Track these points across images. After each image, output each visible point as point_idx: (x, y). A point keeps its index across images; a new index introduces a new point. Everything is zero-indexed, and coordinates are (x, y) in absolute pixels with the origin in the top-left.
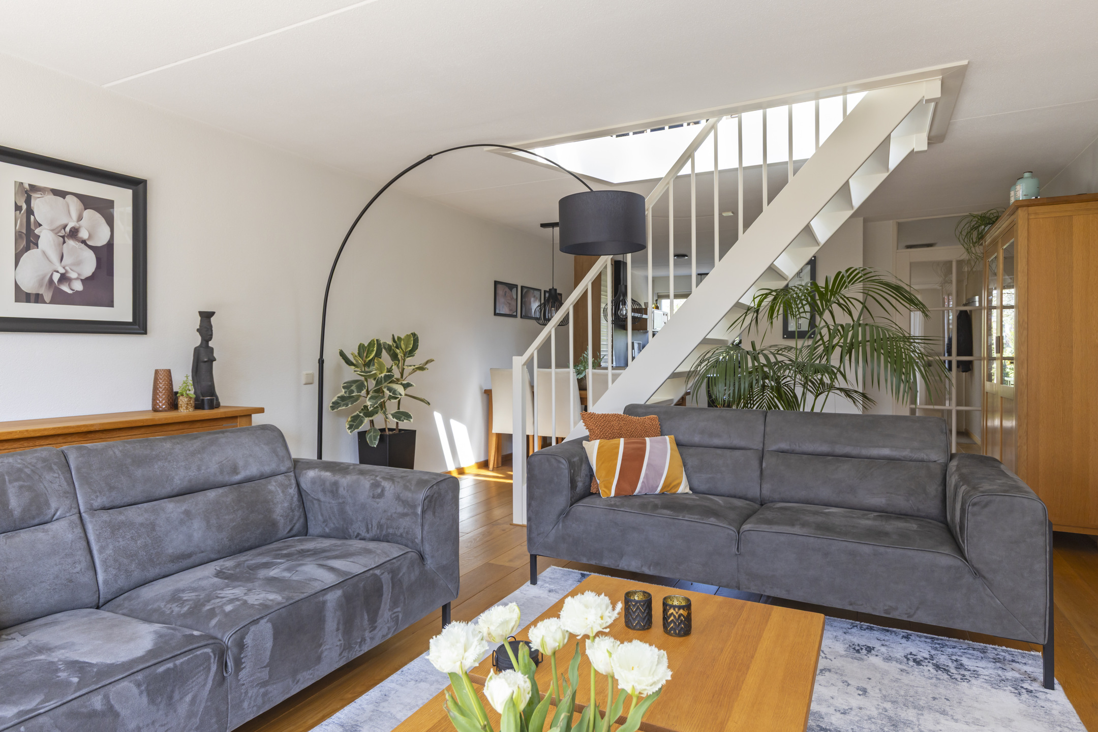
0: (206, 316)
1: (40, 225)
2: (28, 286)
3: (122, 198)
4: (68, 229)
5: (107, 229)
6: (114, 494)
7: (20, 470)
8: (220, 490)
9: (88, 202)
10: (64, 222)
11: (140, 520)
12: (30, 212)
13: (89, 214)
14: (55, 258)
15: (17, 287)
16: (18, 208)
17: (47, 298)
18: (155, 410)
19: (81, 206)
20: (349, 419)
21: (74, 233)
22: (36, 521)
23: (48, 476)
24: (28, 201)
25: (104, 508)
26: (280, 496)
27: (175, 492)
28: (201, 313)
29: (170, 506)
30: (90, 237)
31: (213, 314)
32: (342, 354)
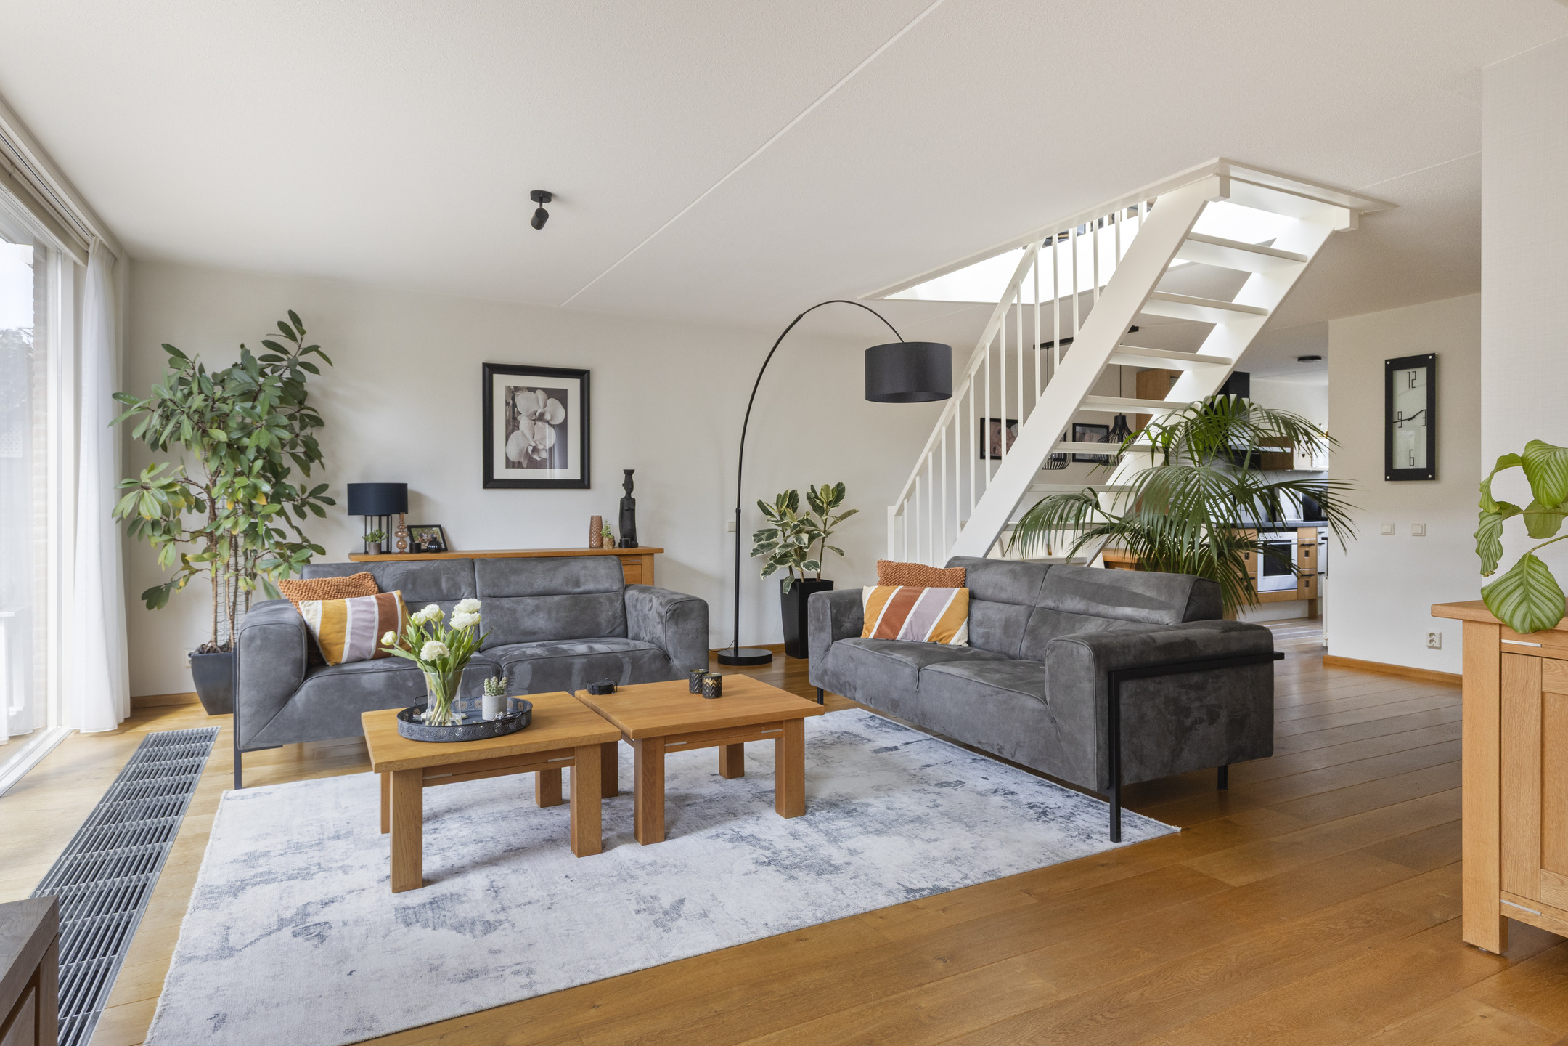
0: (629, 473)
1: (521, 414)
2: (513, 457)
3: (573, 386)
4: (537, 414)
5: (563, 411)
6: (496, 589)
7: (449, 569)
8: (564, 596)
9: (550, 393)
10: (535, 409)
11: (507, 606)
12: (514, 405)
13: (552, 401)
14: (529, 435)
15: (507, 458)
16: (507, 404)
17: (525, 464)
18: (590, 547)
19: (546, 397)
20: (766, 566)
21: (541, 417)
22: (454, 598)
23: (463, 574)
24: (513, 399)
25: (490, 596)
26: (606, 605)
27: (534, 593)
28: (625, 471)
29: (529, 600)
30: (552, 418)
31: (633, 471)
32: (760, 504)
